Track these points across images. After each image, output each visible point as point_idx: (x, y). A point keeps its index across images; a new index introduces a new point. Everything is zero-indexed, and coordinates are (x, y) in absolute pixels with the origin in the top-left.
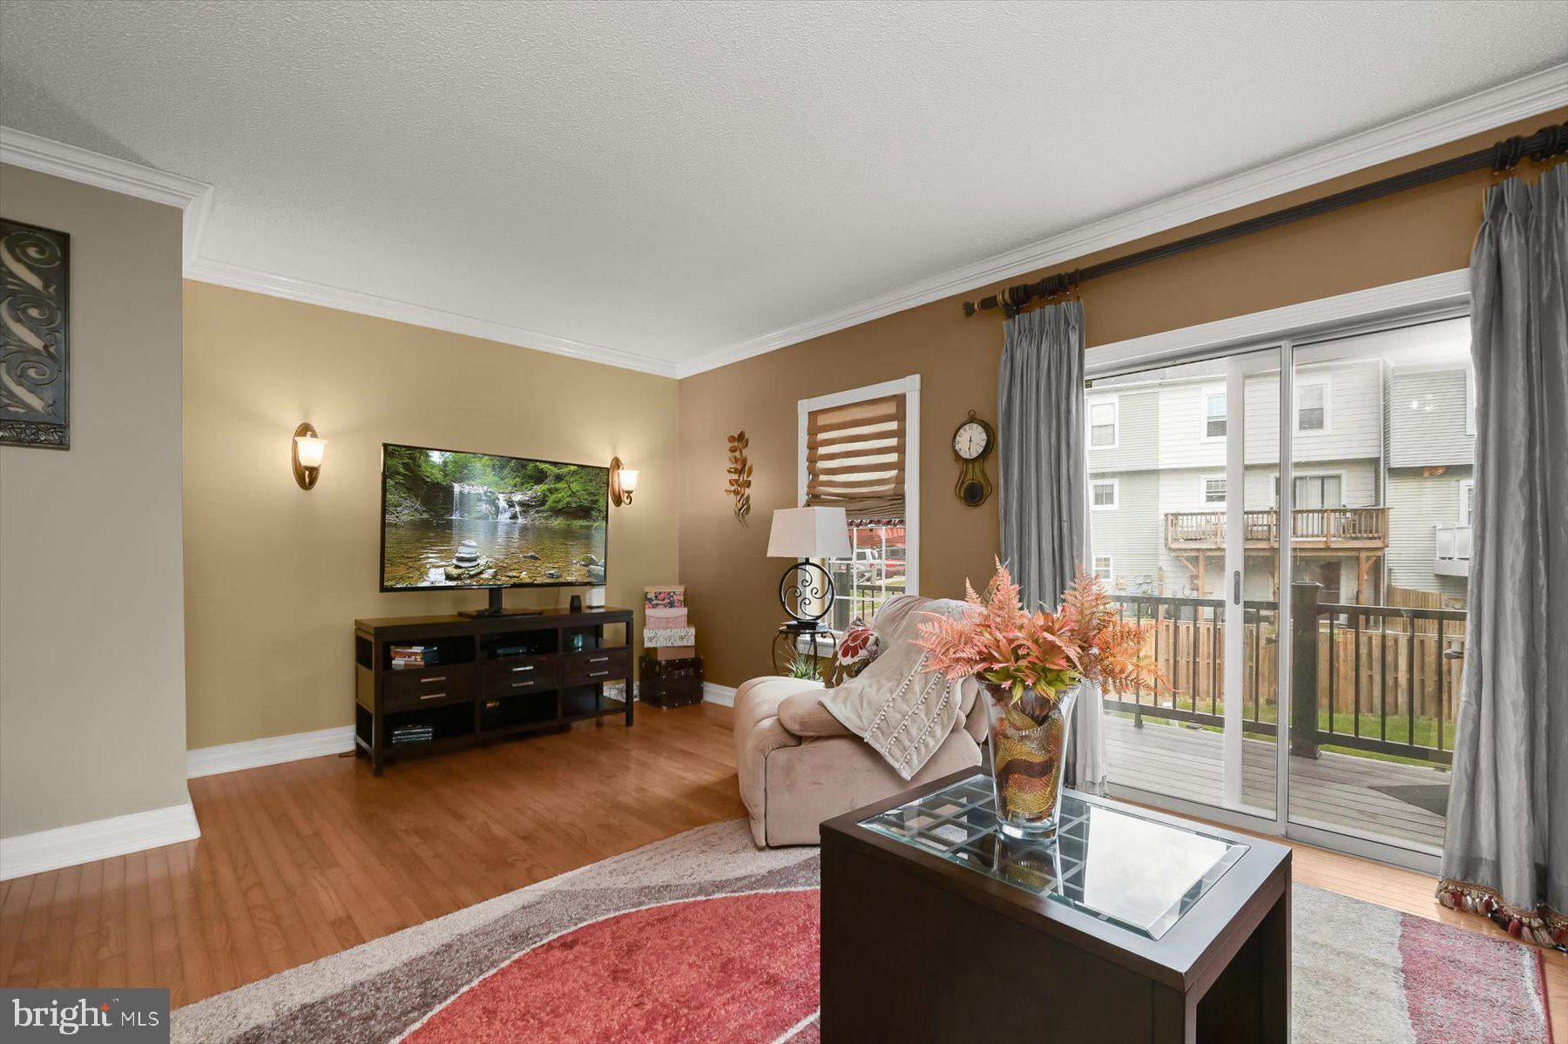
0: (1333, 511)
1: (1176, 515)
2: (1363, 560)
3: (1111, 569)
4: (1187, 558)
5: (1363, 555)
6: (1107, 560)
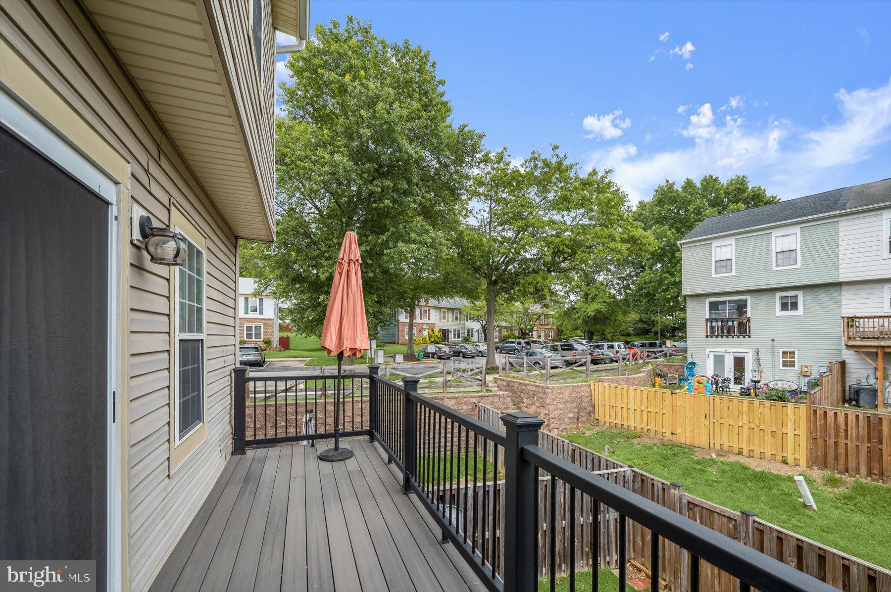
3: (795, 360)
6: (792, 352)
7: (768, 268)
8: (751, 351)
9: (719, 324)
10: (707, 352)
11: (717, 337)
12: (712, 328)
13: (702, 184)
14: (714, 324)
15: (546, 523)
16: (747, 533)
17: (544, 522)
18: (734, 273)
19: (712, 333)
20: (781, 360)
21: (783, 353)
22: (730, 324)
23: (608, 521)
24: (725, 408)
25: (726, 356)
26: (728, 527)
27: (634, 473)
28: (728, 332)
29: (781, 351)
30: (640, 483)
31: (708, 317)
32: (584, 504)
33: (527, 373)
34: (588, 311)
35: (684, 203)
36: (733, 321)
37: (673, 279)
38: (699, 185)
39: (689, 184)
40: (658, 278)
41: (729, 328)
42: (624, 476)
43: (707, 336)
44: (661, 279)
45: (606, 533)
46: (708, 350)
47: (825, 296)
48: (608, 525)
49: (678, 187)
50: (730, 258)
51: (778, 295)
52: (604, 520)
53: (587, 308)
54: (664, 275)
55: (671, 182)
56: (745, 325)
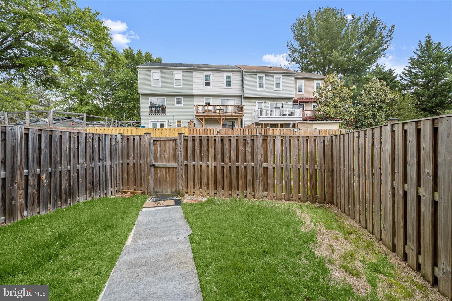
0: (233, 106)
1: (197, 105)
2: (239, 119)
3: (181, 124)
4: (200, 119)
5: (239, 117)
6: (180, 121)
7: (172, 86)
8: (166, 121)
9: (154, 109)
10: (150, 122)
11: (153, 114)
12: (151, 110)
13: (145, 55)
14: (152, 109)
15: (51, 167)
16: (181, 143)
17: (49, 166)
18: (160, 86)
19: (152, 113)
20: (177, 124)
21: (177, 121)
22: (159, 109)
23: (105, 166)
24: (160, 133)
25: (157, 123)
26: (173, 145)
27: (122, 137)
28: (158, 112)
29: (176, 120)
30: (126, 141)
31: (150, 105)
32: (88, 153)
33: (29, 124)
34: (82, 109)
35: (137, 61)
36: (160, 108)
37: (132, 97)
38: (144, 55)
39: (140, 53)
40: (125, 95)
41: (158, 111)
42: (116, 138)
43: (149, 114)
44: (126, 96)
45: (104, 174)
46: (150, 121)
47: (189, 99)
48: (106, 169)
49: (135, 52)
50: (158, 78)
51: (176, 97)
52: (103, 166)
53: (82, 108)
54: (128, 94)
55: (132, 49)
56: (164, 109)
